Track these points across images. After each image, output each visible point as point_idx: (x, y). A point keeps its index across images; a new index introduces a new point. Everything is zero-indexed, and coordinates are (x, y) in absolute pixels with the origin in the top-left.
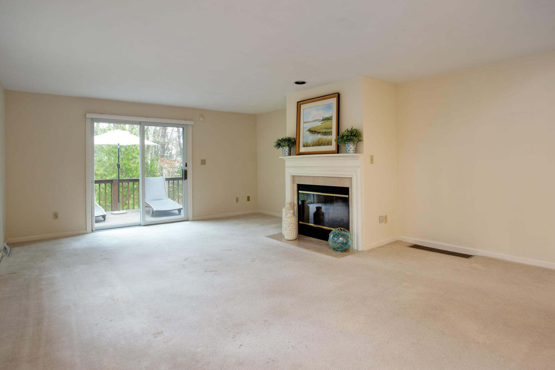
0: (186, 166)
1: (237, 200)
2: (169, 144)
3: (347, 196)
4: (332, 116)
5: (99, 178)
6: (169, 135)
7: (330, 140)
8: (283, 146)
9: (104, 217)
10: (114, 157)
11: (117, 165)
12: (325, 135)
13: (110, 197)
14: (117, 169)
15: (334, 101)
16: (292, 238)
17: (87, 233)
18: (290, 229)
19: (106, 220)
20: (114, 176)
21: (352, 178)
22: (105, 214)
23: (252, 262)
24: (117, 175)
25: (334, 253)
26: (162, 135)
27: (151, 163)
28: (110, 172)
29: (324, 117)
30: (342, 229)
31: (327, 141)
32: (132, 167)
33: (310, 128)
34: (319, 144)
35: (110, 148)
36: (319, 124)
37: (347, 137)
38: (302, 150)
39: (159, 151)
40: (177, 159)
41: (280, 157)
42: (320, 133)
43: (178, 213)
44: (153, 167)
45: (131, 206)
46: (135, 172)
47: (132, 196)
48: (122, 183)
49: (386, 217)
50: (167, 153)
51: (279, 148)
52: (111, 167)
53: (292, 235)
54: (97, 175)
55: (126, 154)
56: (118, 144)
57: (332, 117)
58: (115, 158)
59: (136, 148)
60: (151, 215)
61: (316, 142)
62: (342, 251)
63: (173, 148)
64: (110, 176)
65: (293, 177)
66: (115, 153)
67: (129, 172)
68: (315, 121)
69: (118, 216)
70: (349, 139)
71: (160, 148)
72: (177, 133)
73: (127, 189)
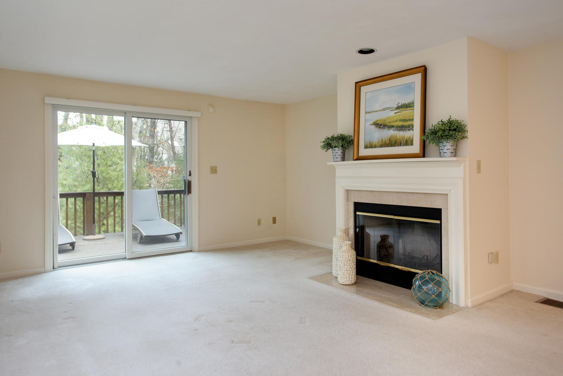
0: (190, 175)
1: (259, 222)
2: (159, 147)
3: (438, 222)
4: (413, 101)
5: (66, 191)
6: (159, 134)
7: (410, 138)
8: (335, 147)
9: (72, 244)
10: (87, 162)
11: (91, 173)
12: (402, 130)
13: (82, 215)
14: (92, 178)
15: (417, 78)
16: (350, 282)
17: (46, 271)
18: (347, 268)
19: (75, 249)
20: (87, 188)
21: (447, 194)
22: (74, 240)
23: (300, 324)
24: (91, 186)
25: (423, 309)
26: (150, 135)
27: (137, 171)
28: (82, 182)
29: (399, 103)
30: (434, 272)
31: (405, 139)
32: (111, 176)
33: (377, 121)
34: (391, 144)
35: (82, 150)
36: (392, 114)
37: (443, 133)
38: (363, 152)
39: (145, 155)
40: (171, 166)
41: (328, 163)
42: (393, 127)
43: (176, 238)
44: (139, 176)
45: (111, 228)
46: (116, 182)
47: (112, 213)
48: (98, 198)
49: (497, 255)
50: (157, 159)
51: (327, 150)
52: (83, 175)
53: (351, 277)
54: (63, 185)
55: (103, 159)
56: (92, 145)
57: (413, 103)
58: (89, 163)
59: (118, 151)
60: (139, 242)
61: (385, 141)
62: (435, 307)
63: (164, 152)
64: (82, 187)
65: (348, 192)
66: (89, 157)
67: (107, 182)
68: (384, 109)
69: (93, 242)
70: (446, 136)
71: (147, 151)
72: (169, 133)
73: (104, 205)
